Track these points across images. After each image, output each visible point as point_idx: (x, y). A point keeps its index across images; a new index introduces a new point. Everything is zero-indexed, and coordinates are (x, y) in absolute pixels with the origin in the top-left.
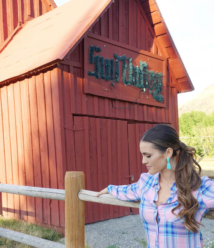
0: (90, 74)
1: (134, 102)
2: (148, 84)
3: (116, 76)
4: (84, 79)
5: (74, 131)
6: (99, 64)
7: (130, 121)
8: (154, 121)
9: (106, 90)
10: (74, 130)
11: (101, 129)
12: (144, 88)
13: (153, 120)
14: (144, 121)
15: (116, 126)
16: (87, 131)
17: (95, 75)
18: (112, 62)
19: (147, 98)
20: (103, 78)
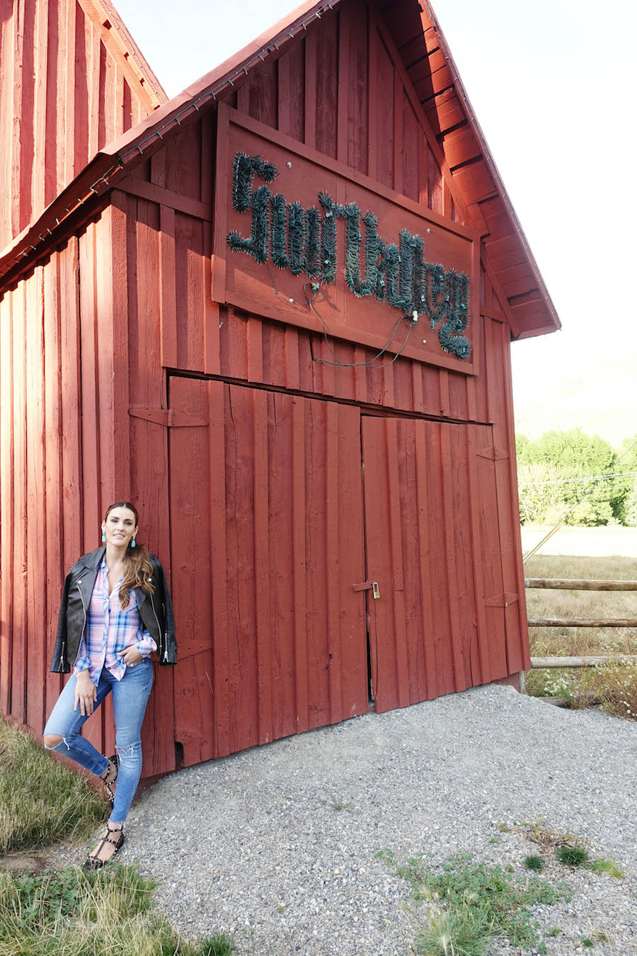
0: (234, 244)
1: (381, 350)
2: (426, 302)
3: (327, 262)
4: (213, 256)
5: (169, 428)
6: (267, 216)
7: (368, 409)
8: (445, 414)
9: (289, 302)
10: (170, 425)
11: (269, 425)
12: (413, 310)
13: (442, 412)
14: (413, 412)
15: (324, 420)
16: (217, 432)
17: (251, 249)
18: (312, 217)
19: (425, 341)
20: (282, 263)
